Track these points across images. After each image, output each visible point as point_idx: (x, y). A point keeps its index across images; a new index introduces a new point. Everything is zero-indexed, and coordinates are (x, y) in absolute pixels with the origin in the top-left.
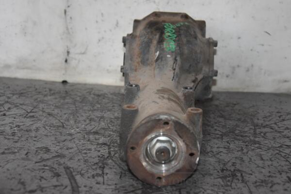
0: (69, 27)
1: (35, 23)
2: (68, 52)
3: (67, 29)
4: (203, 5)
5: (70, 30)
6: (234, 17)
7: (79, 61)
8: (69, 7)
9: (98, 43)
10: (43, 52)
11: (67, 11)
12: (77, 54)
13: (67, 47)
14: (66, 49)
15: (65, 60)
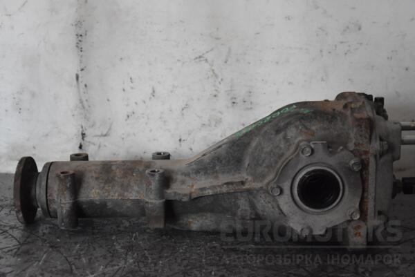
0: (84, 99)
1: (33, 95)
2: (83, 135)
3: (81, 102)
4: (277, 63)
5: (85, 103)
6: (323, 80)
7: (100, 146)
8: (82, 70)
9: (126, 120)
10: (47, 135)
11: (80, 76)
12: (97, 136)
13: (82, 127)
14: (81, 130)
15: (79, 145)
